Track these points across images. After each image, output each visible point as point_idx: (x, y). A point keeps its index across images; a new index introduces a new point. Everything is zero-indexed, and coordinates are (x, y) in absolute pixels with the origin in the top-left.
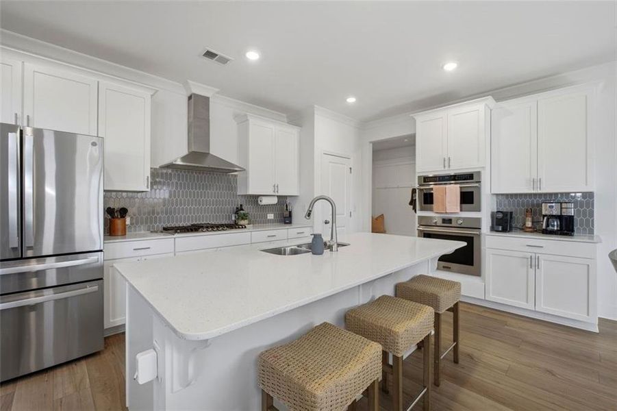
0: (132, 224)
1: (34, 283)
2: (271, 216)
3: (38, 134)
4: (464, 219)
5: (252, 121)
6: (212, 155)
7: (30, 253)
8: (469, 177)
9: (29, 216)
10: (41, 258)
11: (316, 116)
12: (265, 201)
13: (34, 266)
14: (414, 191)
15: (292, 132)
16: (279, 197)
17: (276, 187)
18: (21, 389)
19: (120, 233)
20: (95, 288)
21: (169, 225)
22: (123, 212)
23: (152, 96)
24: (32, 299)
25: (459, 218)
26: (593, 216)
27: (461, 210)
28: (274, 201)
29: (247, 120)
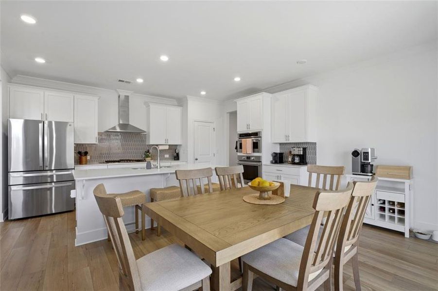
0: (91, 159)
1: (49, 180)
2: (167, 156)
3: (50, 123)
4: (256, 157)
5: (152, 106)
6: (130, 125)
7: (47, 169)
8: (256, 134)
9: (46, 155)
10: (51, 170)
11: (189, 102)
12: (161, 148)
13: (49, 173)
14: (237, 142)
15: (178, 110)
16: (169, 145)
17: (167, 140)
18: (43, 221)
19: (84, 163)
20: (71, 184)
21: (109, 160)
22: (86, 153)
23: (98, 99)
24: (48, 186)
25: (253, 156)
26: (316, 155)
27: (253, 152)
28: (167, 147)
29: (149, 106)
